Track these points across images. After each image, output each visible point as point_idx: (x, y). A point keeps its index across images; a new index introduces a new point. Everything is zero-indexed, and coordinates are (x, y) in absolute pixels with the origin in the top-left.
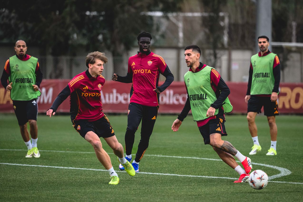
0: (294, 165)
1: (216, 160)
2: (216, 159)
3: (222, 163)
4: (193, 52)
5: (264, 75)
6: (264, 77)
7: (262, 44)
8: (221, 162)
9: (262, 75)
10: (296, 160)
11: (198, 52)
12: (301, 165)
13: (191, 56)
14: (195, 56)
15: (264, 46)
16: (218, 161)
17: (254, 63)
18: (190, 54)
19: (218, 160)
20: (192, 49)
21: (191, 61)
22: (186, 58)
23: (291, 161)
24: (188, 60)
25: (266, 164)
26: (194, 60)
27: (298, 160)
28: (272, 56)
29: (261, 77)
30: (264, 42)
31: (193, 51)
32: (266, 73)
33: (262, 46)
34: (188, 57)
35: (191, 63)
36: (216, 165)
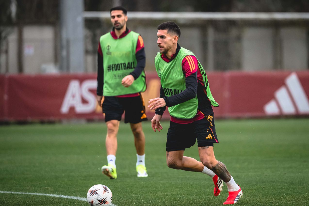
0: (123, 197)
1: (5, 192)
2: (5, 190)
3: (14, 197)
4: (168, 34)
5: (127, 66)
6: (127, 69)
7: (116, 18)
8: (12, 196)
9: (124, 66)
10: (126, 190)
11: (175, 33)
12: (134, 197)
13: (165, 40)
14: (171, 40)
15: (119, 22)
16: (8, 194)
17: (108, 49)
18: (164, 36)
19: (8, 192)
20: (168, 30)
21: (165, 46)
22: (158, 42)
23: (119, 192)
24: (162, 45)
25: (81, 197)
26: (169, 46)
27: (128, 189)
28: (133, 36)
29: (122, 69)
30: (119, 16)
31: (168, 32)
32: (129, 63)
33: (116, 22)
34: (161, 40)
35: (165, 49)
36: (5, 200)
